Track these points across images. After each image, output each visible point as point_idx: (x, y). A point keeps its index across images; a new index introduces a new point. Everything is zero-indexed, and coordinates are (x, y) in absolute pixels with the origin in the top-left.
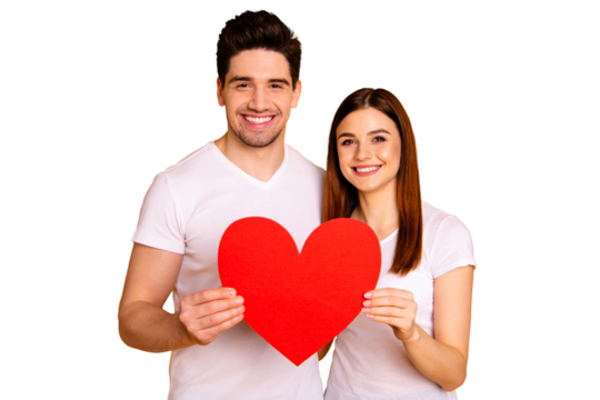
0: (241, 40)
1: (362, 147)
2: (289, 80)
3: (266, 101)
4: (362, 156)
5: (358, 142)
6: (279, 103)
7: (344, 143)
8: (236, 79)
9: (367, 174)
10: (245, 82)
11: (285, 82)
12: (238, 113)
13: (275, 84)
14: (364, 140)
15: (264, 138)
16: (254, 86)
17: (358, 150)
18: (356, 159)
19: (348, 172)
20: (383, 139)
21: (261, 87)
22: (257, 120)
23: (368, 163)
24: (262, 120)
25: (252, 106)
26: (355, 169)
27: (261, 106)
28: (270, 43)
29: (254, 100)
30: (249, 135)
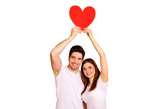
0: (75, 50)
1: (87, 70)
2: (82, 59)
3: (77, 62)
4: (88, 72)
5: (86, 69)
6: (79, 62)
7: (84, 70)
8: (73, 57)
9: (89, 75)
10: (74, 57)
11: (81, 59)
12: (72, 63)
13: (79, 59)
14: (88, 69)
15: (75, 68)
16: (76, 58)
17: (87, 71)
18: (86, 72)
19: (86, 75)
20: (91, 68)
21: (77, 59)
22: (75, 65)
23: (89, 72)
24: (76, 65)
25: (74, 62)
26: (87, 74)
27: (76, 62)
28: (80, 52)
29: (75, 61)
30: (73, 67)
